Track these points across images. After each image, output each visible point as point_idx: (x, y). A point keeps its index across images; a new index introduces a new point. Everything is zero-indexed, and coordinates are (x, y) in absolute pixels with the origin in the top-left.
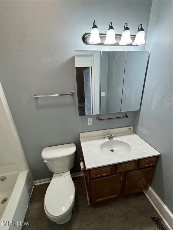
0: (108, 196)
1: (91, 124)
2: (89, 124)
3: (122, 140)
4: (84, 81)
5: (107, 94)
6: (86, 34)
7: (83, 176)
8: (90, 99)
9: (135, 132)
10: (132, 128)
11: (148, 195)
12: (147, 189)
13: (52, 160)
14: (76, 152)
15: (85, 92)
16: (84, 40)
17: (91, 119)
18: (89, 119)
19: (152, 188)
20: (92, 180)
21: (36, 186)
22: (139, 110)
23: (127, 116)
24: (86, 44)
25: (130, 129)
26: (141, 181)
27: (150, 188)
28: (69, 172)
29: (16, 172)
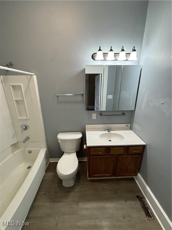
0: (103, 174)
1: (95, 118)
2: (93, 118)
3: (118, 133)
4: (96, 85)
5: (114, 97)
6: (95, 54)
7: (86, 161)
8: (99, 101)
9: (131, 129)
10: (129, 125)
11: (137, 181)
12: (137, 175)
13: (64, 141)
14: (82, 138)
15: (96, 95)
16: (93, 57)
17: (95, 114)
18: (93, 114)
19: (141, 175)
20: (91, 157)
21: (50, 162)
22: (134, 110)
23: (124, 114)
24: (94, 60)
25: (128, 126)
26: (130, 166)
27: (139, 175)
28: (75, 153)
29: (39, 149)
